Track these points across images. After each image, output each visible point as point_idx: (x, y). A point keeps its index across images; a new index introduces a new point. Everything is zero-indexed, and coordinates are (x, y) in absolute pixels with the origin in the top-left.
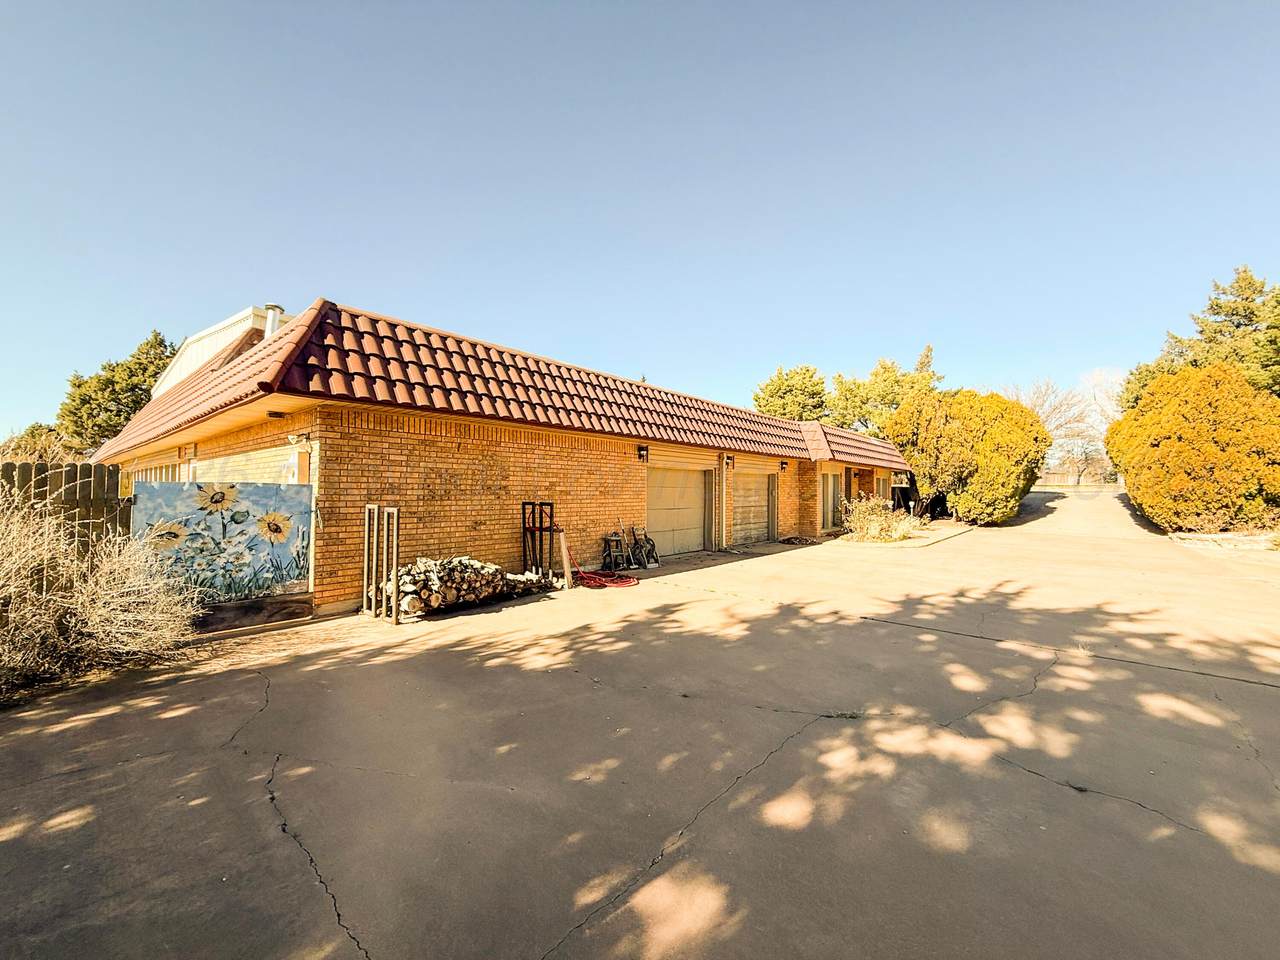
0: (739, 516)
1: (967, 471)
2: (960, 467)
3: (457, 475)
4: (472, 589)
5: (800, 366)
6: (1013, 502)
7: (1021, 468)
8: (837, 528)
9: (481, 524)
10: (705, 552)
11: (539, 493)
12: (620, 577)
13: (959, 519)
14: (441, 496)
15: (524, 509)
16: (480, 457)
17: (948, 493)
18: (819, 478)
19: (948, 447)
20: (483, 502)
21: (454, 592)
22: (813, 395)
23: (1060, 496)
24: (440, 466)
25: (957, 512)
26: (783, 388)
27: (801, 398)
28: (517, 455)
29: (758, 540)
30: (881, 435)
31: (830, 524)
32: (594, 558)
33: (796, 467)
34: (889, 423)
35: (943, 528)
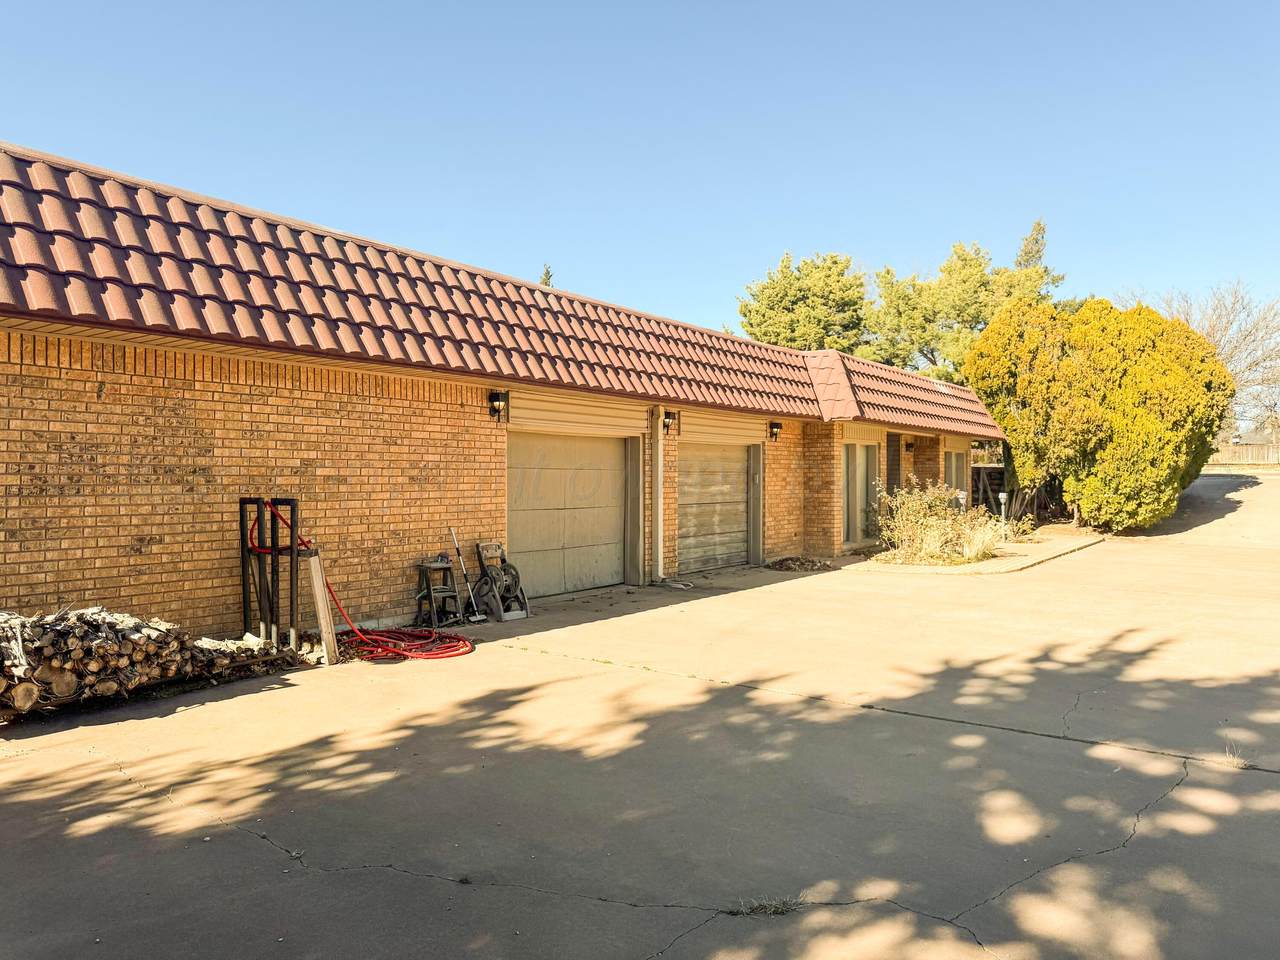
0: (693, 521)
1: (1094, 439)
2: (1083, 432)
3: (98, 446)
4: (107, 672)
5: (822, 255)
6: (1169, 491)
7: (1183, 433)
8: (869, 541)
9: (151, 541)
10: (624, 588)
11: (279, 480)
12: (442, 638)
13: (1084, 523)
14: (62, 487)
15: (243, 513)
16: (149, 411)
17: (1065, 477)
18: (839, 451)
19: (1064, 399)
20: (157, 500)
21: (70, 678)
22: (843, 306)
23: (1251, 482)
24: (55, 427)
25: (1079, 511)
26: (791, 292)
27: (821, 312)
28: (232, 407)
29: (728, 563)
30: (957, 377)
31: (859, 533)
32: (399, 604)
33: (798, 431)
34: (968, 355)
35: (1056, 537)
